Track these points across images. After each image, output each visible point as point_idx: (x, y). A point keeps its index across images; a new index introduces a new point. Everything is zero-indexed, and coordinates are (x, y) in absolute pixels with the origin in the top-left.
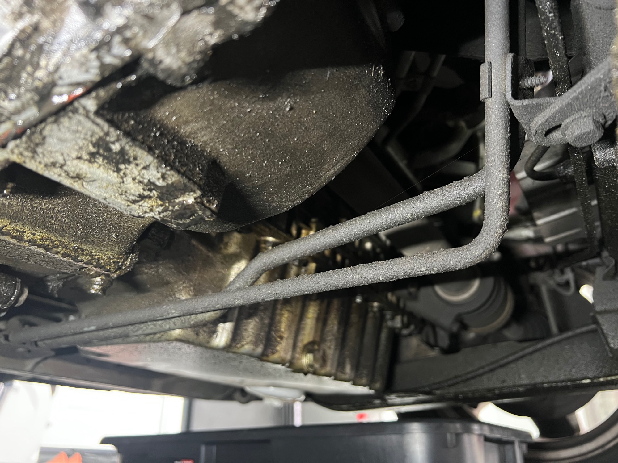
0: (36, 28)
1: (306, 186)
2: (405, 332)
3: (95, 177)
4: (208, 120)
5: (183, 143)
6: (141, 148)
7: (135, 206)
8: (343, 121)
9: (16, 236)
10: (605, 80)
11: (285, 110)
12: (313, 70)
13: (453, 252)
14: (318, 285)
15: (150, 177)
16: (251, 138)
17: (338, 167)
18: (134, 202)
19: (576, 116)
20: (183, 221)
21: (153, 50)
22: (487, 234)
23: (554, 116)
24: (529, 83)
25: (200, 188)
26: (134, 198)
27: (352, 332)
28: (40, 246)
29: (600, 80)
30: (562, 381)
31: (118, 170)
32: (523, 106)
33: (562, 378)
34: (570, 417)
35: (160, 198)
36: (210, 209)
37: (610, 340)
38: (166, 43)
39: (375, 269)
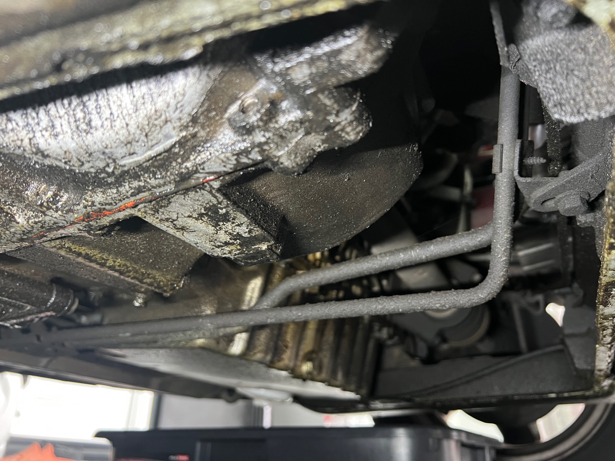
0: (194, 136)
1: (346, 233)
2: (390, 342)
3: (196, 229)
4: (288, 189)
5: (266, 205)
6: (241, 213)
7: (219, 250)
8: (384, 186)
9: (101, 263)
10: (592, 172)
11: (344, 180)
12: (369, 152)
13: (463, 293)
14: (344, 312)
15: (240, 231)
16: (315, 200)
17: (374, 218)
18: (219, 247)
19: (568, 193)
20: (252, 261)
21: (279, 157)
22: (492, 281)
23: (550, 192)
24: (531, 162)
25: (274, 240)
26: (219, 244)
27: (345, 343)
28: (116, 271)
29: (589, 171)
30: (531, 394)
31: (216, 225)
32: (526, 183)
33: (531, 391)
34: (532, 426)
35: (240, 245)
36: (276, 253)
37: (576, 361)
38: (289, 154)
39: (396, 303)
